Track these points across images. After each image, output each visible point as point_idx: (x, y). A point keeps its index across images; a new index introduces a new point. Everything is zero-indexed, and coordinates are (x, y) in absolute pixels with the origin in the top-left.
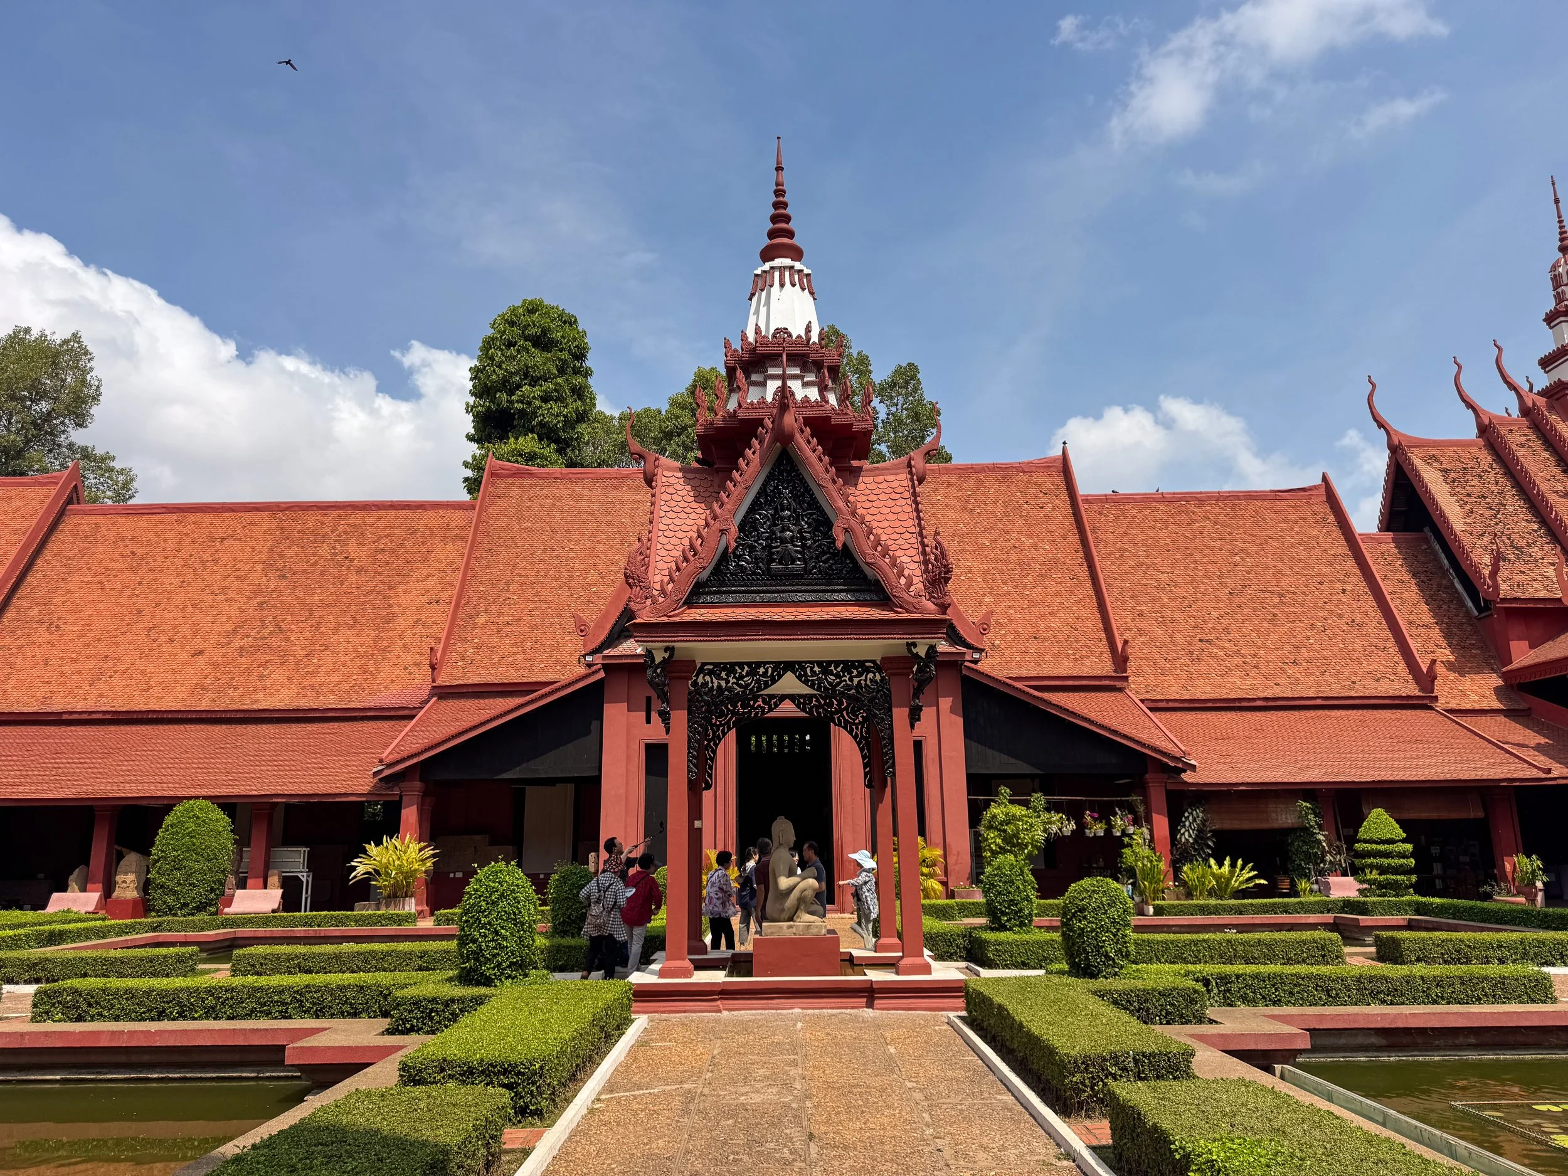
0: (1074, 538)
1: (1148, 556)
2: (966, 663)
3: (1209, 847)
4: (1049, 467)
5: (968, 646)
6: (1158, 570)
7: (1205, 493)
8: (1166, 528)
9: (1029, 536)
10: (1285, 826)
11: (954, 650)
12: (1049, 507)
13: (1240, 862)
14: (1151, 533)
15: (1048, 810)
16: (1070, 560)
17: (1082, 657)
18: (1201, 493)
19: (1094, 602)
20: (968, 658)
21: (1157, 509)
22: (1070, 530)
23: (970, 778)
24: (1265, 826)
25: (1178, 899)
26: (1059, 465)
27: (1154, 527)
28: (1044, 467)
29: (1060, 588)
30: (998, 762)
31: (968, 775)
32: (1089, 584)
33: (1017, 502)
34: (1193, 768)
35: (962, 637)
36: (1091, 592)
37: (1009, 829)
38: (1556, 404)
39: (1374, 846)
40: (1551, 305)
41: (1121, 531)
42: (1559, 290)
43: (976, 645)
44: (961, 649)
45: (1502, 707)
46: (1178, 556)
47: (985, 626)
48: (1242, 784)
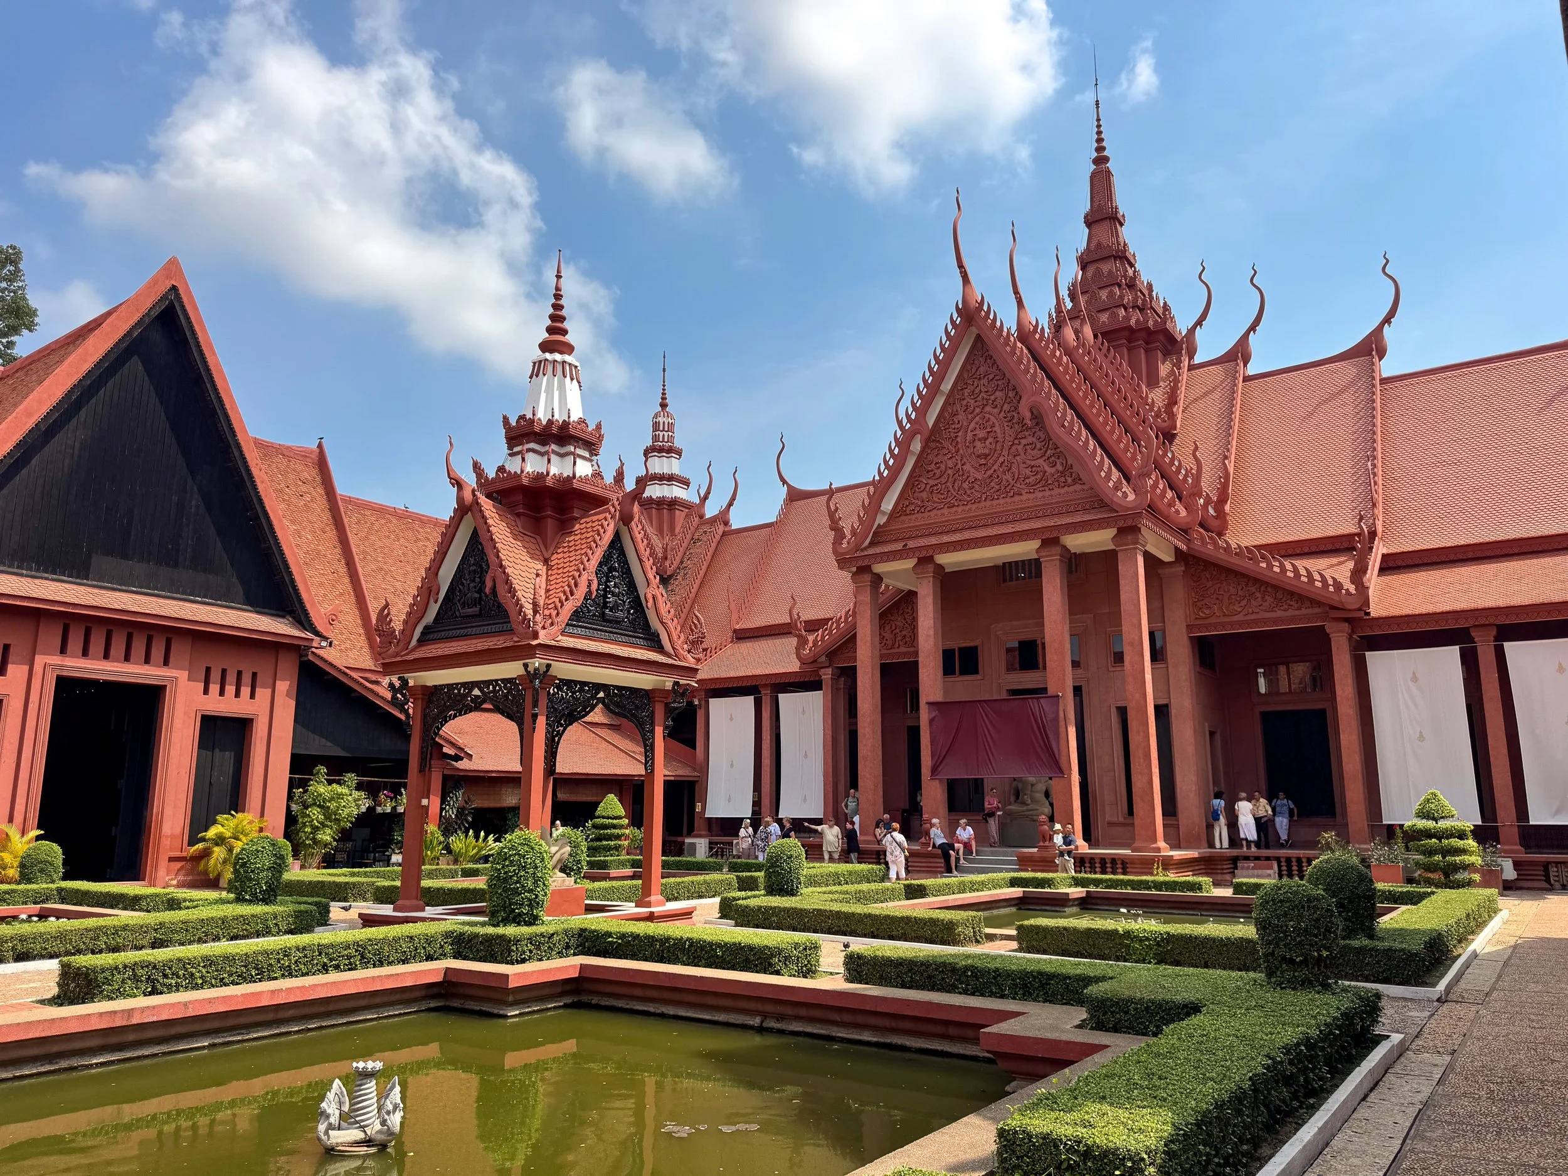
0: (332, 534)
1: (385, 563)
2: (314, 650)
3: (468, 822)
4: (306, 456)
5: (317, 633)
6: (395, 578)
7: (427, 516)
8: (398, 540)
9: (293, 522)
10: (510, 805)
11: (303, 635)
12: (308, 498)
13: (482, 834)
14: (386, 541)
15: (358, 788)
16: (330, 554)
17: (347, 649)
18: (423, 516)
19: (353, 599)
20: (315, 644)
21: (391, 522)
22: (327, 525)
23: (294, 757)
24: (498, 805)
25: (448, 864)
26: (315, 456)
27: (389, 537)
28: (302, 456)
29: (323, 580)
30: (319, 746)
31: (292, 754)
32: (347, 580)
33: (279, 484)
34: (470, 756)
35: (312, 624)
36: (350, 589)
37: (332, 805)
38: (644, 511)
39: (610, 821)
40: (649, 443)
41: (363, 534)
42: (657, 433)
43: (325, 634)
44: (310, 635)
45: (606, 722)
46: (409, 568)
47: (334, 617)
48: (492, 772)
